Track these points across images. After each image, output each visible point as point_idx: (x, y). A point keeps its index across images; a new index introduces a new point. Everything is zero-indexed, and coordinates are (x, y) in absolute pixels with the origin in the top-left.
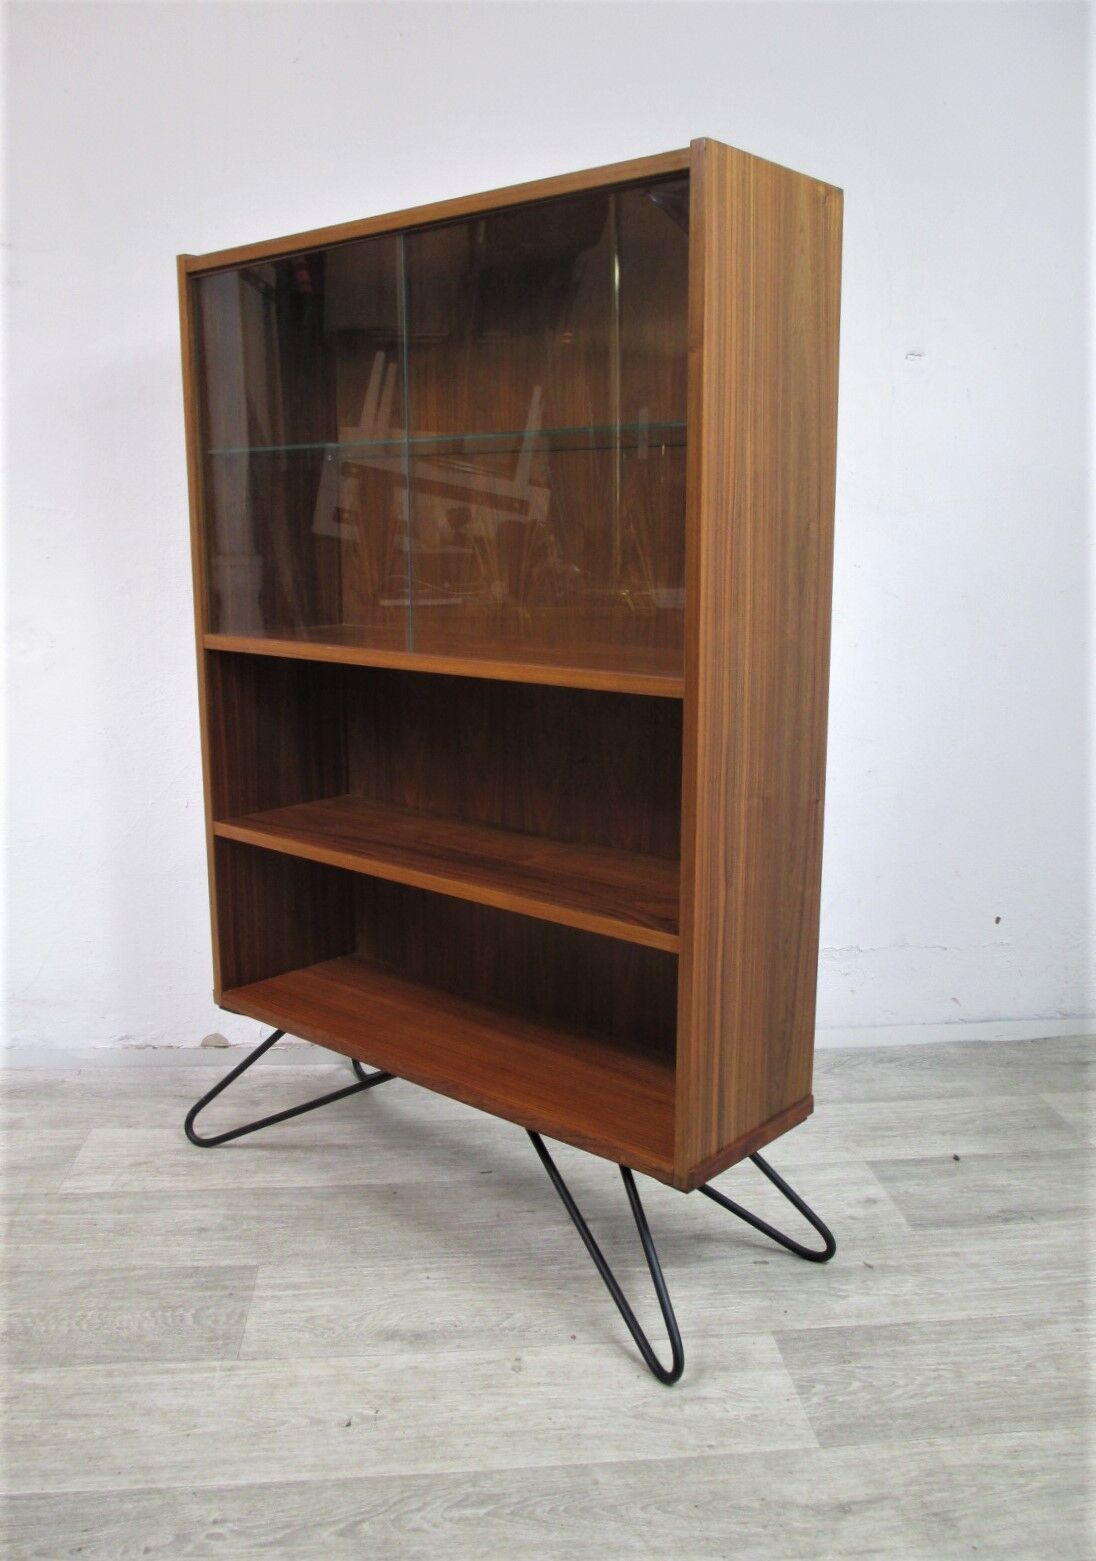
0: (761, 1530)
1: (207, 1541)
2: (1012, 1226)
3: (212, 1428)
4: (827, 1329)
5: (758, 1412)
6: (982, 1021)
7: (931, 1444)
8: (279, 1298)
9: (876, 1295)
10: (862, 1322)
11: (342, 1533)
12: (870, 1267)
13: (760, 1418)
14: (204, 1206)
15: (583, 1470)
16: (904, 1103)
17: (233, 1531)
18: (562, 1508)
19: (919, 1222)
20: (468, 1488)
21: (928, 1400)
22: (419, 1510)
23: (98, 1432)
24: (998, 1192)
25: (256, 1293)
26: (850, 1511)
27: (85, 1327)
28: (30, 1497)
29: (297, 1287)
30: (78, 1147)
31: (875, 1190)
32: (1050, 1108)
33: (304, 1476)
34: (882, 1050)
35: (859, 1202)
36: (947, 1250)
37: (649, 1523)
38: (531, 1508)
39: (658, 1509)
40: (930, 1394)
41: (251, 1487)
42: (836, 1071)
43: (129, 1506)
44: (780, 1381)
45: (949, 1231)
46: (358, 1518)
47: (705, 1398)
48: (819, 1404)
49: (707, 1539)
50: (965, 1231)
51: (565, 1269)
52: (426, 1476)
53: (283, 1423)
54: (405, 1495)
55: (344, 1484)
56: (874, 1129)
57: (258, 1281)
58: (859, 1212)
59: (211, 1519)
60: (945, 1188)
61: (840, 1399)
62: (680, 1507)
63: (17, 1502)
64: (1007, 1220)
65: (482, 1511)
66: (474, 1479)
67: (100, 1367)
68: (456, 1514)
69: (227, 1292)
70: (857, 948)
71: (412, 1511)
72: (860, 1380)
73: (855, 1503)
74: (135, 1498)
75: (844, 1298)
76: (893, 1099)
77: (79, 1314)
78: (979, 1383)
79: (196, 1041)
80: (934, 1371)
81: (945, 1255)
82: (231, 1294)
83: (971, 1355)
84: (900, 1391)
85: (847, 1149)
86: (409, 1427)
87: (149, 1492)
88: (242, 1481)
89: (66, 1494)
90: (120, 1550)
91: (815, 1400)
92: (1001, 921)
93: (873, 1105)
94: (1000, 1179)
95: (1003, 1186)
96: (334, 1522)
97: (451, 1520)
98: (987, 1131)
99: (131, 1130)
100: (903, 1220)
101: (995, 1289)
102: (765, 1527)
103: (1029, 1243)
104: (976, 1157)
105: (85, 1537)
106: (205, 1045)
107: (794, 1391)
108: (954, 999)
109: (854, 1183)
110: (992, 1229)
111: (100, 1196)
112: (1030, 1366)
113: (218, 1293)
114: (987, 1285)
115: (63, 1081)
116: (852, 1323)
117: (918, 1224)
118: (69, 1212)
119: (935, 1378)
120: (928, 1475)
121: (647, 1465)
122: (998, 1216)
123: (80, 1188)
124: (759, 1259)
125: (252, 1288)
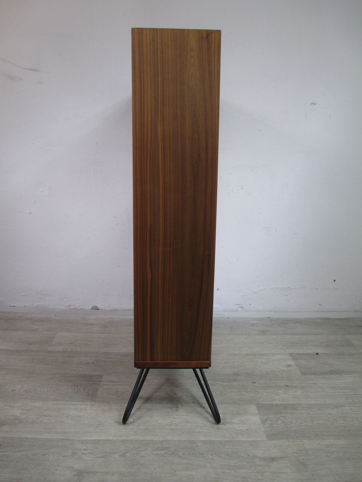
0: (246, 464)
1: (81, 455)
2: (333, 376)
3: (86, 422)
4: (273, 404)
5: (249, 428)
6: (329, 312)
7: (302, 441)
8: (108, 385)
9: (288, 394)
10: (283, 403)
11: (121, 456)
12: (287, 386)
13: (250, 430)
14: (89, 356)
15: (194, 442)
16: (302, 336)
17: (89, 453)
18: (187, 453)
20: (159, 445)
21: (302, 428)
22: (144, 450)
23: (53, 421)
24: (329, 365)
25: (102, 383)
26: (275, 460)
27: (52, 390)
28: (32, 438)
29: (113, 382)
30: (54, 337)
31: (291, 362)
32: (348, 340)
33: (111, 438)
34: (297, 319)
35: (286, 366)
36: (312, 382)
37: (213, 459)
38: (178, 452)
39: (216, 455)
40: (303, 426)
41: (95, 440)
42: (282, 325)
43: (60, 443)
44: (256, 419)
45: (313, 376)
46: (126, 452)
47: (233, 423)
48: (268, 427)
49: (230, 465)
50: (318, 376)
52: (147, 440)
53: (106, 422)
54: (141, 446)
55: (123, 441)
56: (292, 343)
57: (103, 380)
58: (286, 369)
59: (83, 449)
60: (313, 363)
61: (275, 426)
62: (223, 455)
63: (29, 440)
64: (332, 374)
65: (163, 452)
66: (161, 442)
67: (55, 402)
68: (155, 452)
69: (93, 382)
70: (290, 288)
71: (141, 451)
72: (281, 420)
73: (276, 458)
74: (62, 441)
75: (278, 395)
76: (299, 335)
77: (51, 386)
78: (319, 424)
79: (89, 307)
80: (305, 419)
82: (94, 383)
83: (317, 415)
84: (293, 425)
85: (284, 349)
86: (143, 425)
87: (66, 439)
88: (93, 438)
89: (42, 438)
90: (56, 456)
91: (267, 425)
92: (335, 281)
93: (293, 336)
94: (331, 361)
95: (331, 363)
96: (119, 452)
97: (153, 454)
98: (328, 346)
99: (69, 333)
100: (299, 372)
101: (326, 395)
102: (248, 463)
103: (338, 381)
104: (324, 354)
105: (47, 451)
106: (92, 309)
107: (260, 422)
108: (320, 305)
109: (285, 360)
110: (327, 376)
111: (59, 352)
112: (335, 419)
113: (91, 382)
114: (324, 393)
115: (51, 318)
116: (280, 403)
117: (303, 374)
118: (50, 356)
119: (305, 421)
120: (300, 451)
121: (214, 442)
122: (329, 373)
123: (53, 349)
124: (253, 381)
125: (101, 381)
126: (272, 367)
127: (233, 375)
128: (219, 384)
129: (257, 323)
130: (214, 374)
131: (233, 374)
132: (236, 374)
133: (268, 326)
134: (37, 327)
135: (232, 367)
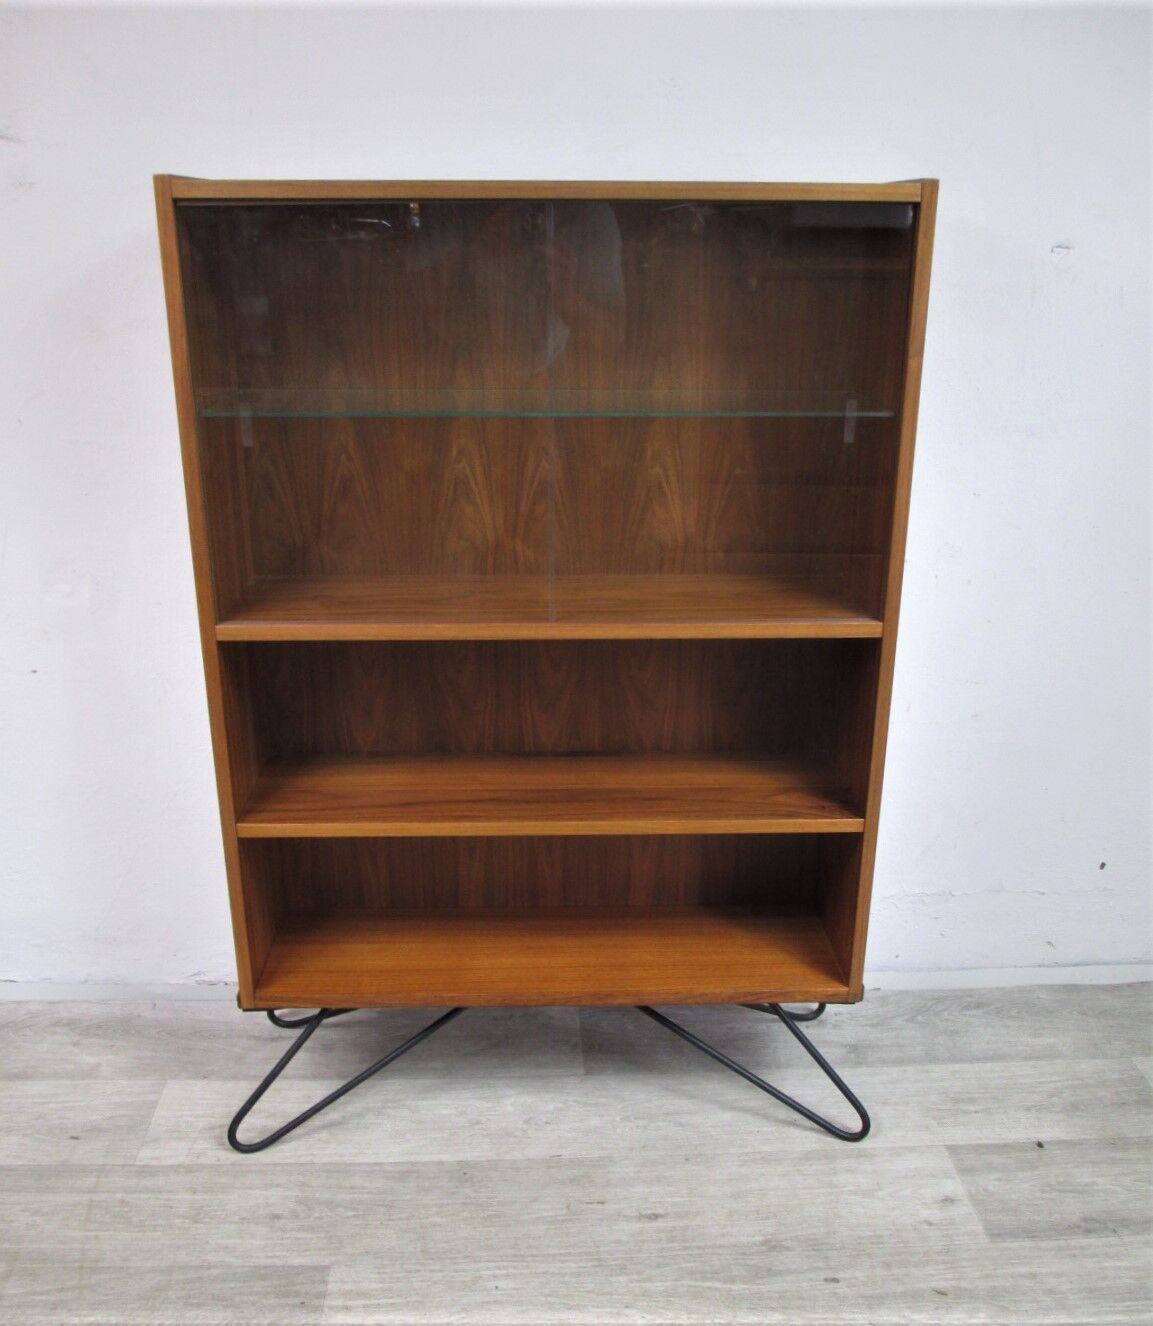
2: (1092, 1241)
6: (1077, 965)
8: (350, 1310)
12: (943, 1291)
14: (278, 1186)
16: (988, 1066)
19: (996, 1232)
24: (1082, 1192)
25: (328, 1302)
29: (365, 1295)
30: (154, 1104)
31: (954, 1186)
32: (1142, 1078)
34: (969, 993)
35: (936, 1202)
36: (1023, 1270)
42: (920, 1018)
45: (1028, 1243)
50: (1044, 1244)
51: (632, 1281)
56: (956, 1101)
57: (330, 1287)
58: (935, 1214)
60: (1026, 1186)
64: (1088, 1232)
69: (298, 1301)
70: (950, 893)
76: (978, 1060)
81: (1022, 1276)
82: (303, 1303)
85: (927, 1128)
92: (1106, 867)
93: (957, 1067)
94: (1084, 1176)
95: (1086, 1185)
98: (1073, 1108)
100: (980, 1228)
103: (1109, 1264)
104: (1061, 1143)
108: (1049, 943)
109: (933, 1176)
110: (1073, 1243)
111: (175, 1169)
113: (291, 1301)
115: (139, 1016)
117: (996, 1234)
118: (147, 1190)
122: (1079, 1227)
123: (157, 1158)
124: (830, 1275)
125: (322, 1295)
126: (894, 1209)
127: (764, 1248)
128: (716, 1289)
129: (836, 1014)
130: (699, 1248)
131: (765, 1243)
132: (772, 1245)
133: (871, 1025)
134: (92, 1060)
135: (757, 1212)
